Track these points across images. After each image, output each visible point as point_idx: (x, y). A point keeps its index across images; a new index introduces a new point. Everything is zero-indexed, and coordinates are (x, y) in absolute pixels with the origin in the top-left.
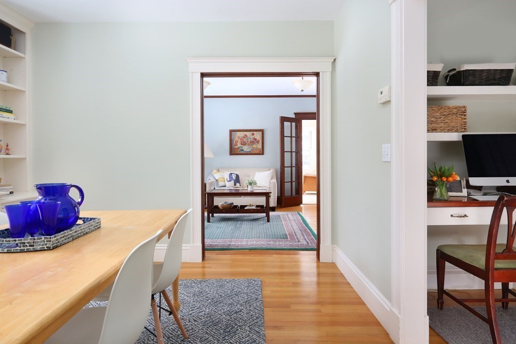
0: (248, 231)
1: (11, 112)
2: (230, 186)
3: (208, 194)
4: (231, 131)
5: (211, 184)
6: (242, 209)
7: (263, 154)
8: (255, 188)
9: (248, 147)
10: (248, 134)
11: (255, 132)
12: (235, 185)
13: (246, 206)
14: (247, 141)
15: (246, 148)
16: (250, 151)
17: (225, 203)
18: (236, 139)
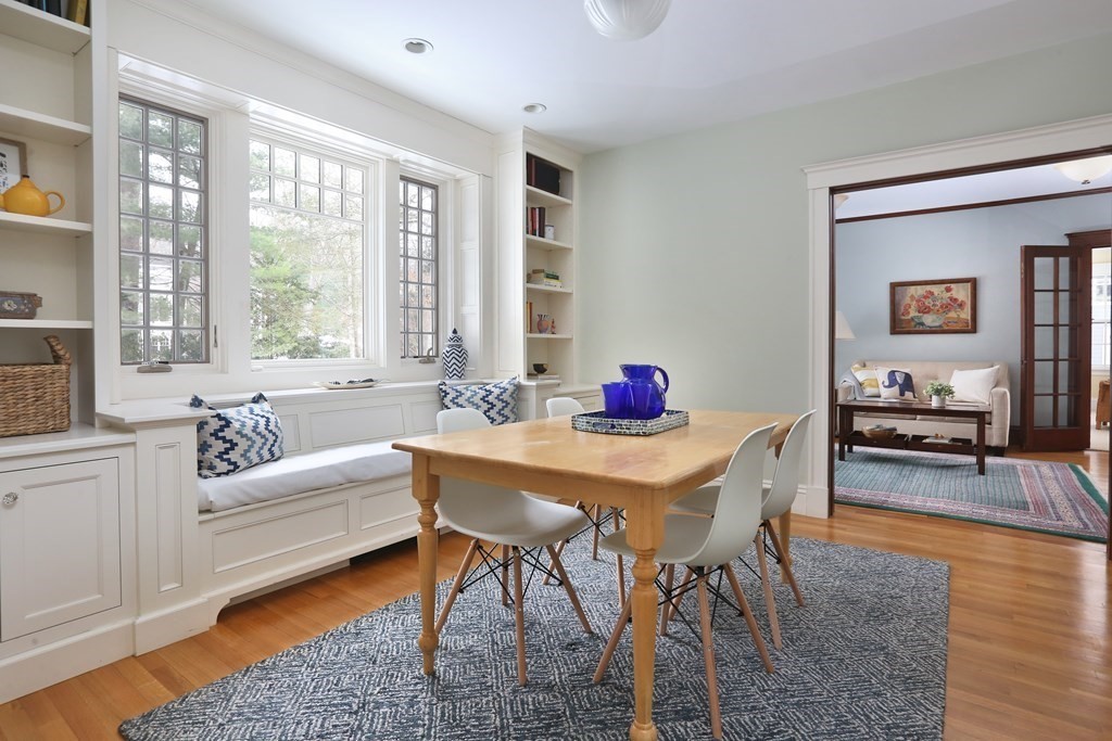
0: (930, 483)
1: (556, 278)
2: (888, 395)
3: (842, 406)
4: (894, 286)
5: (849, 390)
6: (917, 442)
7: (974, 330)
8: (947, 403)
9: (935, 317)
10: (936, 289)
11: (953, 286)
12: (902, 394)
13: (927, 437)
14: (934, 305)
15: (929, 320)
16: (940, 326)
17: (878, 427)
18: (907, 300)
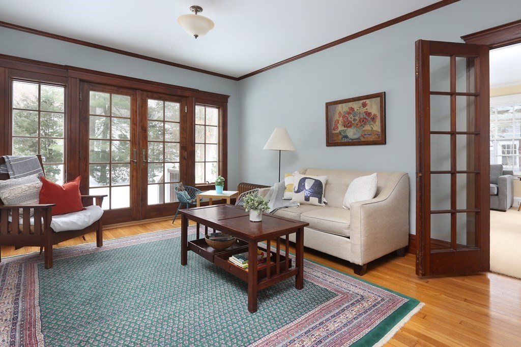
2: (296, 199)
4: (328, 105)
7: (384, 141)
9: (355, 130)
10: (356, 106)
11: (368, 101)
12: (307, 199)
14: (355, 120)
15: (352, 133)
18: (337, 117)
